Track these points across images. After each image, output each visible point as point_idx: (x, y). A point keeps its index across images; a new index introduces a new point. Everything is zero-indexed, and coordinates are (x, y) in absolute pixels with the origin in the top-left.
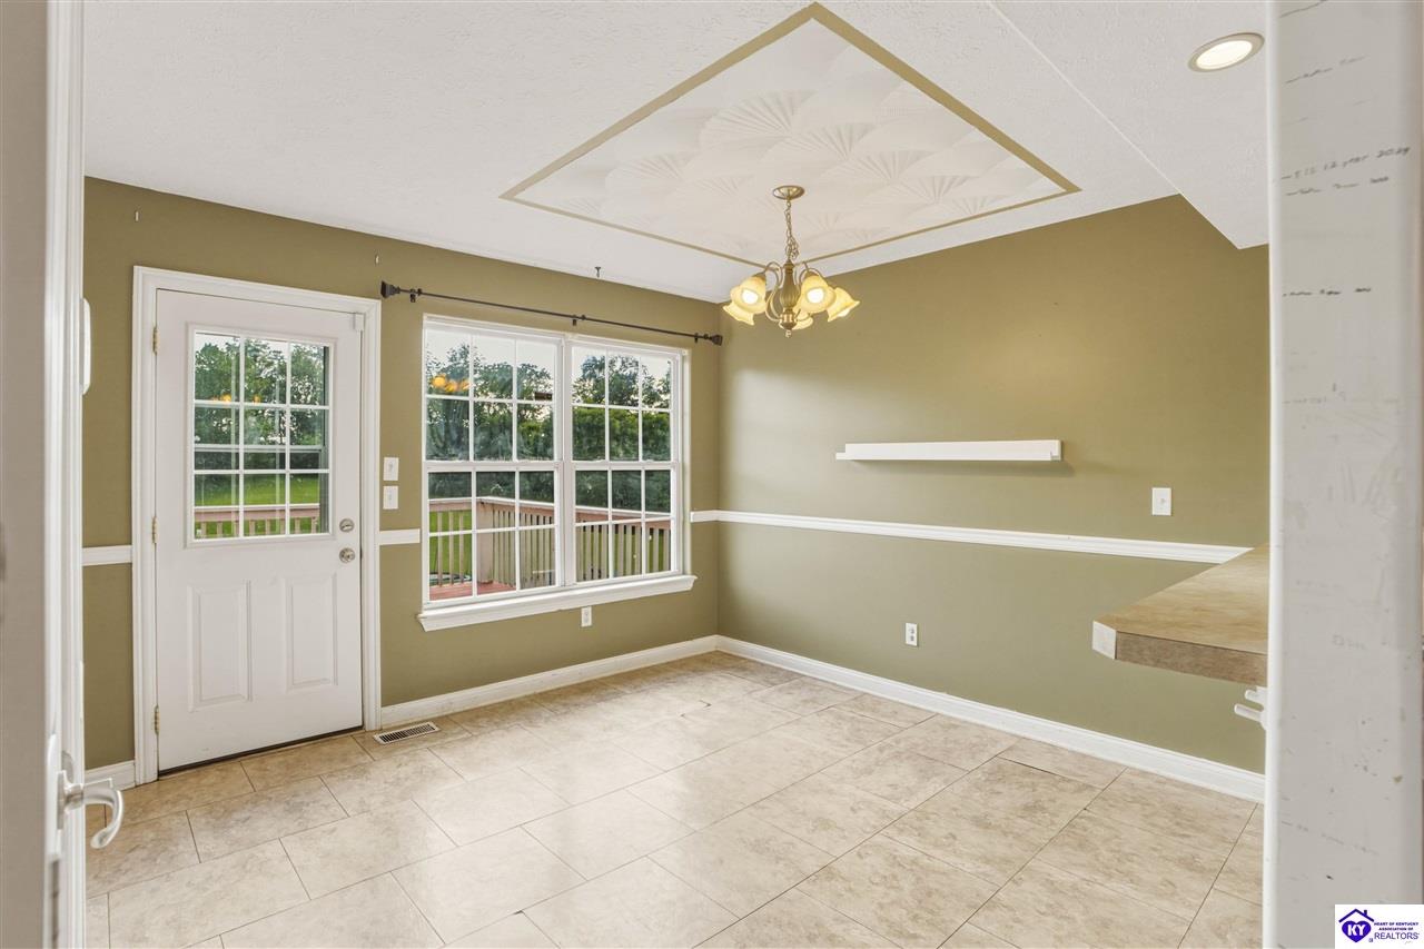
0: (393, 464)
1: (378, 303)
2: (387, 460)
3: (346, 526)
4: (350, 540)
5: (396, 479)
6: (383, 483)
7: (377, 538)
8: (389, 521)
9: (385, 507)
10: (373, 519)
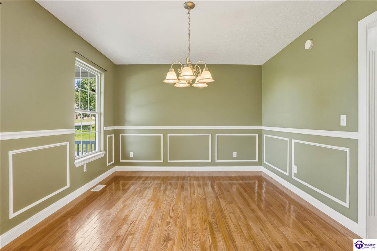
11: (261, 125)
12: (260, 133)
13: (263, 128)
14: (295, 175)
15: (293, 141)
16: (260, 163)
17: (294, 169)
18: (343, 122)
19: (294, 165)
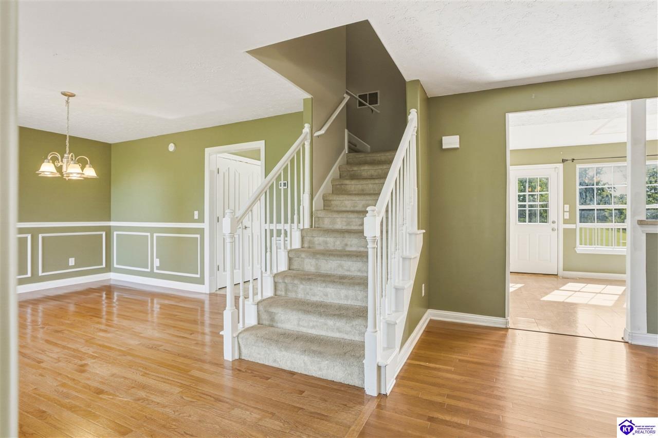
0: (567, 207)
1: (562, 164)
2: (565, 206)
3: (554, 222)
4: (555, 226)
5: (568, 210)
6: (564, 212)
7: (563, 226)
8: (566, 222)
9: (565, 218)
10: (561, 221)
11: (109, 220)
12: (108, 230)
13: (112, 224)
14: (158, 268)
15: (155, 235)
16: (109, 268)
17: (157, 262)
18: (196, 217)
19: (157, 258)
